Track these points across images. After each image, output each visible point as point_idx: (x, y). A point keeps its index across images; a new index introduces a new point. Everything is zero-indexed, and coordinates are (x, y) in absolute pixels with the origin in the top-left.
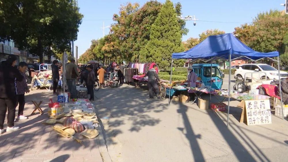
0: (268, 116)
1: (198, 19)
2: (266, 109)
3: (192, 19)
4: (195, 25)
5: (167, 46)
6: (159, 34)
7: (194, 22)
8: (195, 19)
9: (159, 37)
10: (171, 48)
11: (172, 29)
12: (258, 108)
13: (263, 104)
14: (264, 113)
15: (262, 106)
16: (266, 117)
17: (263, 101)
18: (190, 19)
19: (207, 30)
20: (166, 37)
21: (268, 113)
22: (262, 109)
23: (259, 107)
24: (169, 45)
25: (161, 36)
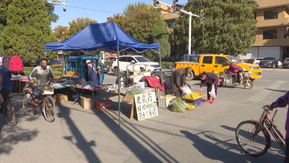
0: (155, 108)
1: (68, 5)
2: (153, 102)
3: (61, 4)
4: (65, 10)
5: (33, 34)
6: (21, 18)
7: (64, 8)
8: (65, 4)
9: (21, 22)
10: (39, 37)
11: (38, 13)
12: (146, 102)
13: (150, 97)
14: (151, 106)
15: (149, 99)
16: (153, 110)
17: (150, 94)
18: (59, 3)
19: (78, 18)
20: (31, 23)
21: (155, 106)
22: (150, 103)
23: (147, 100)
24: (35, 34)
25: (24, 22)
